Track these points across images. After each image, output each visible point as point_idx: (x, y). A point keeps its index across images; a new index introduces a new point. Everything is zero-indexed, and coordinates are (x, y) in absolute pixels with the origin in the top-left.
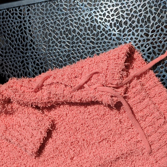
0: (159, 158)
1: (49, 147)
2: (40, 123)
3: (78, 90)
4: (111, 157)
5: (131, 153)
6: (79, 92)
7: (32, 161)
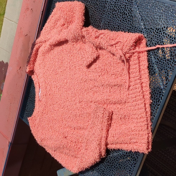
0: (130, 94)
1: (93, 66)
2: (92, 53)
3: (111, 46)
4: (113, 83)
5: (121, 86)
6: (111, 47)
7: (85, 69)
